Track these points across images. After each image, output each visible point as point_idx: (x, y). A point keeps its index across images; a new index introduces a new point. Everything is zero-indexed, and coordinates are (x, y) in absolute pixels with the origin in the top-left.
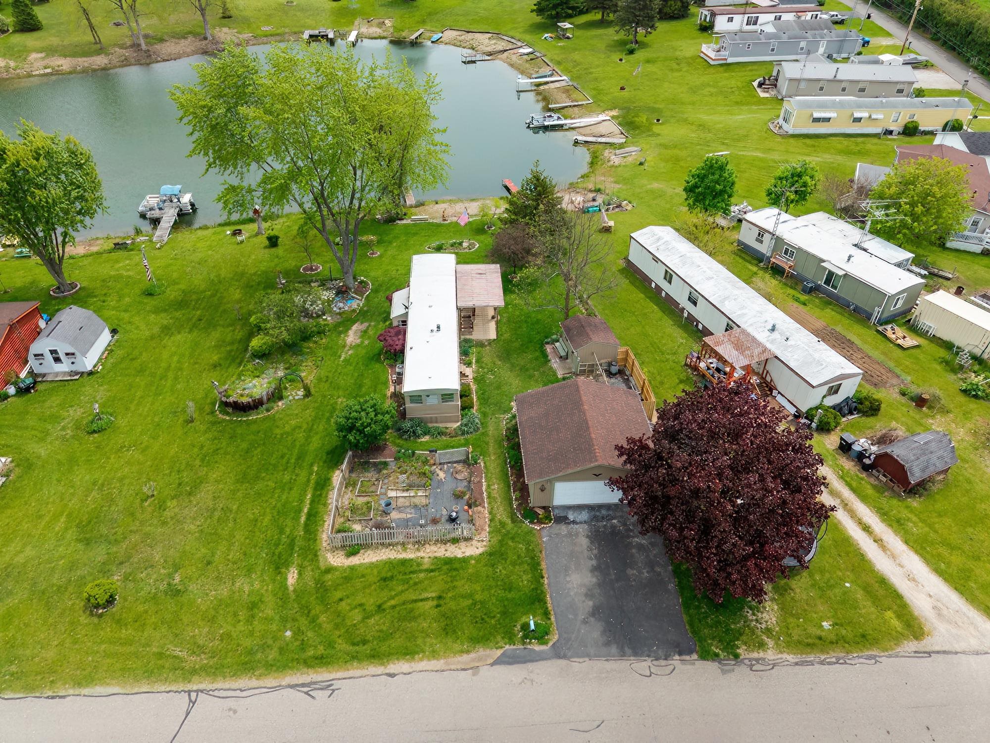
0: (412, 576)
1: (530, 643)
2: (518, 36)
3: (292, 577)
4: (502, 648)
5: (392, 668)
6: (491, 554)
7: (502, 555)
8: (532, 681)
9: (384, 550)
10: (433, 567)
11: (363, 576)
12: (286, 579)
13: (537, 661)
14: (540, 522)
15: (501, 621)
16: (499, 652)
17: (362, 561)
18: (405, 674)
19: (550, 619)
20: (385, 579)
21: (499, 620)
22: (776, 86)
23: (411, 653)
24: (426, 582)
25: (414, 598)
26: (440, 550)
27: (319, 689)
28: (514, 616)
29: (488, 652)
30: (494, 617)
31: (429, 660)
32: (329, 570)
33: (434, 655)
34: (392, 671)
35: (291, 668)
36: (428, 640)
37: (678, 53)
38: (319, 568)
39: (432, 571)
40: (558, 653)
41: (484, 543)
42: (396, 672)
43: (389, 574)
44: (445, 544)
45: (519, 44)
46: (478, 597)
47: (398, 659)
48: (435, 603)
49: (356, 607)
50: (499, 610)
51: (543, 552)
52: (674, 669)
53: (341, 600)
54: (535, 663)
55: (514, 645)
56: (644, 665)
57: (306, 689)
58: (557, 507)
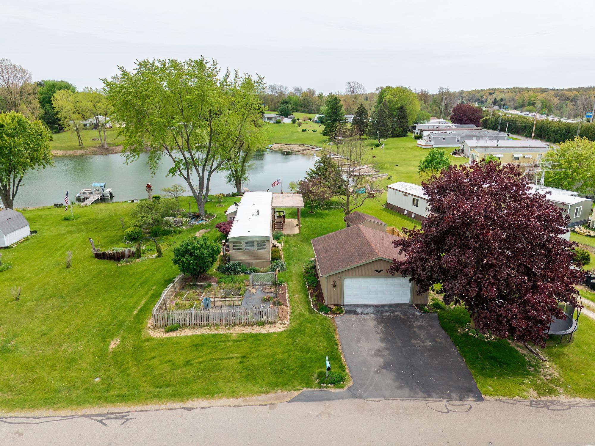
0: (220, 344)
1: (326, 387)
2: (314, 144)
3: (114, 344)
4: (299, 390)
5: (190, 404)
6: (291, 331)
7: (301, 331)
8: (329, 414)
9: (199, 329)
10: (240, 339)
11: (177, 343)
12: (109, 345)
13: (333, 400)
14: (333, 313)
15: (299, 372)
16: (296, 393)
17: (179, 335)
18: (203, 408)
19: (344, 371)
20: (196, 346)
21: (297, 371)
22: (463, 153)
23: (211, 393)
24: (232, 348)
25: (221, 357)
26: (247, 329)
27: (113, 418)
28: (311, 369)
29: (286, 393)
30: (293, 369)
31: (228, 398)
32: (149, 340)
33: (233, 394)
34: (190, 406)
36: (229, 384)
38: (140, 339)
39: (239, 341)
40: (354, 394)
41: (286, 325)
42: (194, 407)
43: (202, 342)
44: (252, 326)
45: (315, 147)
46: (279, 357)
47: (197, 397)
48: (239, 360)
49: (166, 362)
50: (297, 365)
51: (337, 330)
52: (471, 407)
53: (154, 358)
54: (331, 401)
55: (311, 388)
56: (441, 404)
57: (100, 418)
58: (347, 306)
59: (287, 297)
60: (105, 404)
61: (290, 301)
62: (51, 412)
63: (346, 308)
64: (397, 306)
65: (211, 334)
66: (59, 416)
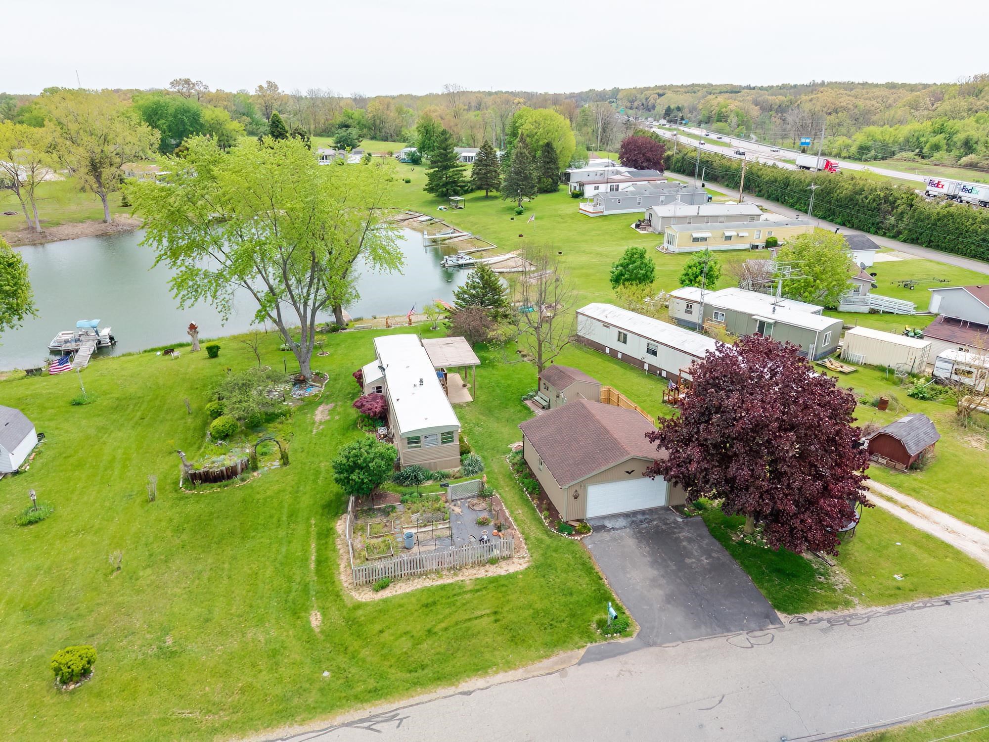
0: (456, 598)
1: (612, 637)
2: (414, 209)
3: (315, 620)
4: (583, 647)
5: (464, 686)
6: (537, 567)
7: (550, 566)
8: (630, 672)
9: (416, 581)
10: (477, 587)
11: (401, 606)
12: (309, 622)
13: (627, 653)
14: (579, 533)
15: (573, 623)
16: (582, 652)
17: (394, 593)
18: (482, 689)
19: (624, 613)
20: (427, 606)
21: (570, 623)
22: (650, 225)
23: (481, 668)
24: (475, 602)
25: (467, 617)
26: (479, 572)
27: (382, 721)
28: (585, 617)
29: (569, 653)
30: (564, 621)
31: (506, 672)
32: (358, 606)
33: (509, 666)
34: (466, 689)
35: (341, 707)
36: (497, 653)
37: (559, 212)
38: (345, 606)
39: (478, 591)
40: (647, 641)
41: (526, 559)
42: (471, 689)
43: (431, 600)
44: (484, 565)
45: (417, 215)
46: (538, 606)
47: (468, 676)
48: (493, 618)
49: (401, 636)
50: (566, 614)
51: (593, 558)
52: (773, 636)
53: (381, 632)
54: (626, 655)
55: (596, 642)
56: (741, 638)
57: (367, 724)
58: (592, 519)
59: (507, 514)
60: (359, 705)
61: (516, 520)
62: (297, 729)
63: (592, 523)
64: (652, 511)
65: (437, 586)
66: (313, 732)
